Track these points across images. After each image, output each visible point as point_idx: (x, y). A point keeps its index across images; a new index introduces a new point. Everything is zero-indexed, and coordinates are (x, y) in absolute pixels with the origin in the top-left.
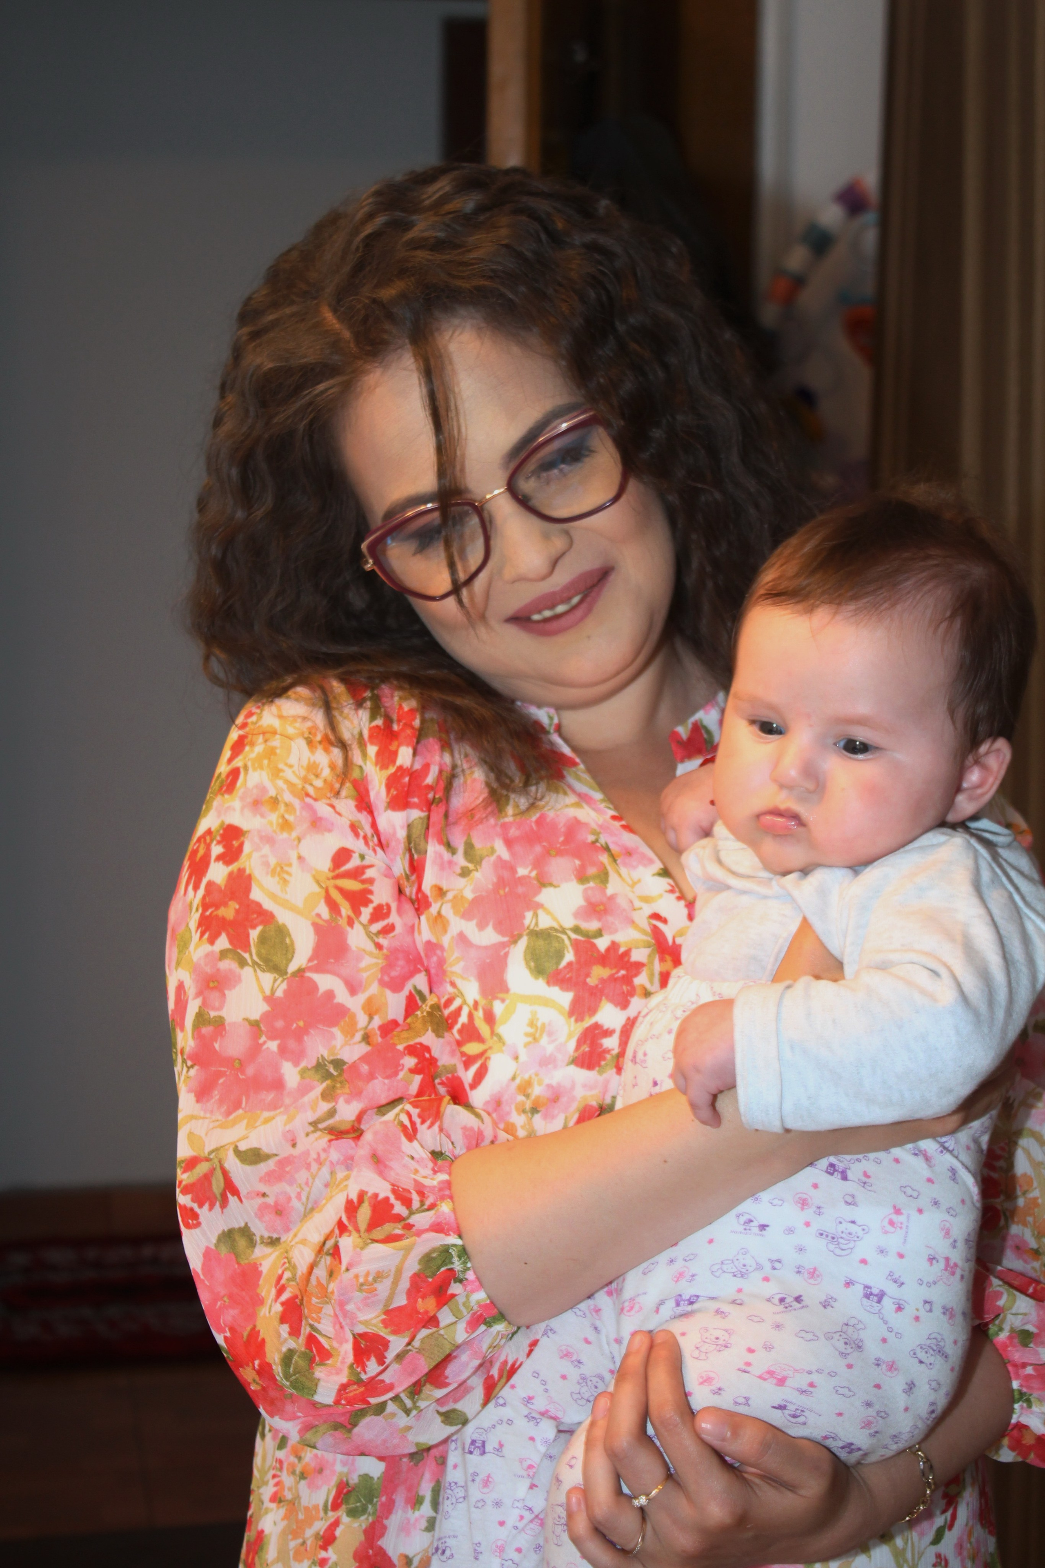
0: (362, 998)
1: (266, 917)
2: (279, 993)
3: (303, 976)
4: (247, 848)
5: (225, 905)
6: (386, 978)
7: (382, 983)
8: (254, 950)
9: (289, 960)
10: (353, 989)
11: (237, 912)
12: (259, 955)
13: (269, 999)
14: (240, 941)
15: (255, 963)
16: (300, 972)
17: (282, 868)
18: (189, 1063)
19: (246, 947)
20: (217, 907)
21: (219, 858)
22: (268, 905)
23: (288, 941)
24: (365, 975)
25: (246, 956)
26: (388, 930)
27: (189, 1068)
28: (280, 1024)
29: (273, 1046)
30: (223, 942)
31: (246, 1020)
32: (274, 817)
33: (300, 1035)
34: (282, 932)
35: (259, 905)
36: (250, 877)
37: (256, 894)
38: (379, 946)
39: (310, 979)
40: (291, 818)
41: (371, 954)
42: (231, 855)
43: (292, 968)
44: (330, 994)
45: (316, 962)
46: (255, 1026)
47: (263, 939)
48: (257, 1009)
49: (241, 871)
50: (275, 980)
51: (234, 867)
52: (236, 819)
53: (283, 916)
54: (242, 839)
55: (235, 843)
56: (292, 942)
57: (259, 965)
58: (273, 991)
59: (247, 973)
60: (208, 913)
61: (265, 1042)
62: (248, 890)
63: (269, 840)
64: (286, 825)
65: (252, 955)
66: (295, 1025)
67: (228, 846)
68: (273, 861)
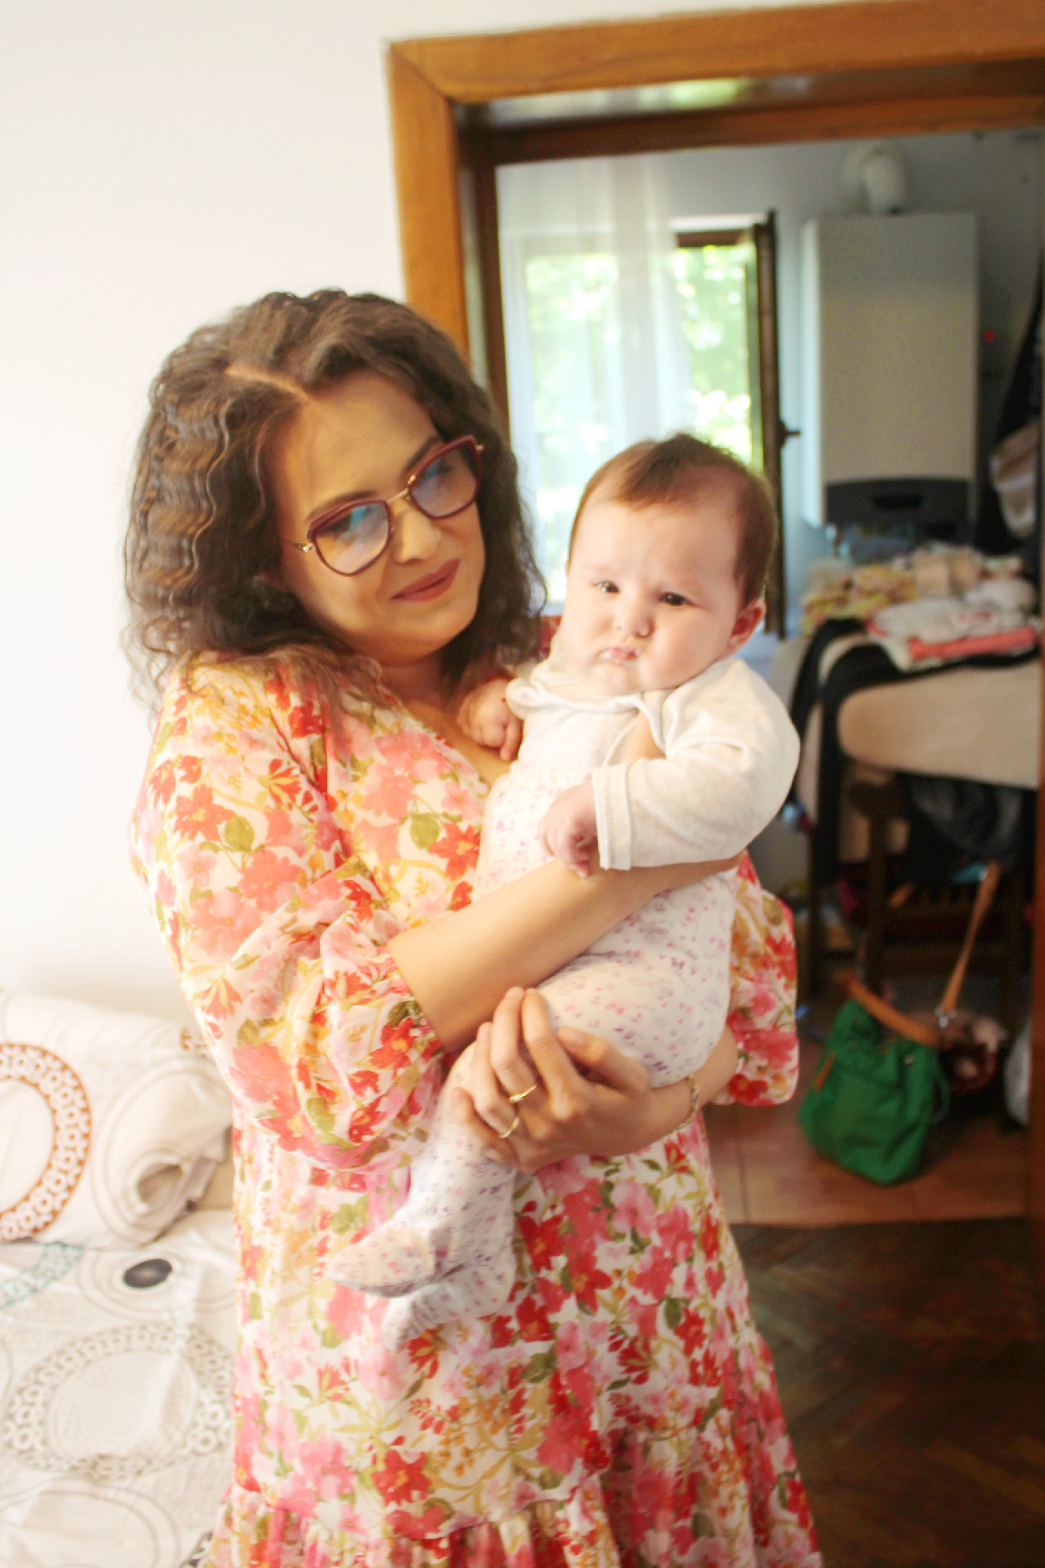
0: (306, 858)
1: (228, 815)
2: (249, 864)
3: (263, 851)
4: (205, 770)
5: (195, 811)
6: (320, 843)
7: (318, 846)
8: (223, 839)
9: (251, 841)
10: (300, 852)
11: (206, 815)
12: (228, 841)
13: (243, 870)
14: (212, 835)
15: (225, 848)
16: (261, 848)
17: (234, 779)
18: (194, 926)
19: (217, 837)
20: (190, 813)
21: (183, 779)
22: (228, 805)
23: (247, 828)
24: (305, 842)
25: (218, 844)
26: (314, 809)
27: (194, 930)
28: (254, 886)
29: (252, 902)
30: (200, 838)
31: (228, 888)
32: (221, 746)
33: (271, 890)
34: (242, 823)
35: (221, 807)
36: (210, 790)
37: (217, 800)
38: (311, 820)
39: (269, 852)
40: (233, 744)
41: (306, 826)
42: (193, 775)
43: (255, 845)
44: (286, 860)
45: (271, 839)
46: (234, 890)
47: (228, 830)
48: (235, 878)
49: (203, 787)
50: (243, 856)
51: (197, 784)
52: (192, 750)
53: (241, 812)
54: (199, 764)
55: (195, 768)
56: (251, 829)
57: (229, 849)
58: (244, 864)
59: (221, 856)
60: (184, 819)
61: (245, 901)
62: (210, 798)
63: (219, 761)
64: (231, 749)
65: (223, 842)
66: (265, 886)
67: (189, 771)
68: (226, 775)
